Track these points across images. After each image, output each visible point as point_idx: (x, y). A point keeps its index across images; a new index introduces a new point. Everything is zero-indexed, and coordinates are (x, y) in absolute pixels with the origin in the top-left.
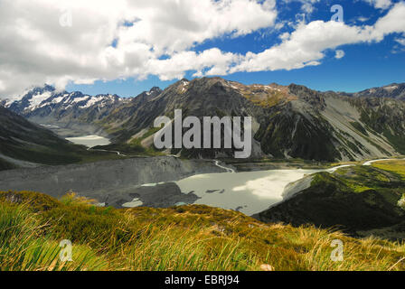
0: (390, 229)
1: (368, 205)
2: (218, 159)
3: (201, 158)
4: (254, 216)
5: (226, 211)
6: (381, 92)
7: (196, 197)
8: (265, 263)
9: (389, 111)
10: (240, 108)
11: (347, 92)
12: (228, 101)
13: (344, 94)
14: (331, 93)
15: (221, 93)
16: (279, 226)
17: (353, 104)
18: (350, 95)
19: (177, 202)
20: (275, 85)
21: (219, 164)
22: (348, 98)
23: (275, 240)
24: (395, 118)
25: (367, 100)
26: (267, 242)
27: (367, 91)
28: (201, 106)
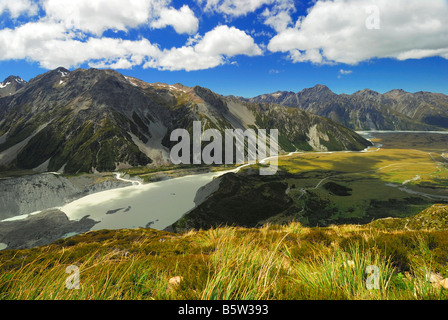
0: (281, 214)
1: (265, 198)
2: (120, 171)
3: (96, 172)
4: (167, 229)
5: (133, 231)
6: (270, 98)
7: (93, 223)
8: (173, 275)
9: (276, 115)
10: (143, 109)
11: (245, 97)
12: (127, 100)
13: (242, 99)
14: (232, 97)
15: (117, 90)
16: (191, 233)
17: (249, 108)
18: (247, 100)
19: (64, 233)
20: (180, 85)
21: (122, 177)
22: (245, 102)
23: (186, 249)
24: (281, 121)
25: (260, 105)
26: (178, 252)
27: (259, 97)
28: (91, 106)
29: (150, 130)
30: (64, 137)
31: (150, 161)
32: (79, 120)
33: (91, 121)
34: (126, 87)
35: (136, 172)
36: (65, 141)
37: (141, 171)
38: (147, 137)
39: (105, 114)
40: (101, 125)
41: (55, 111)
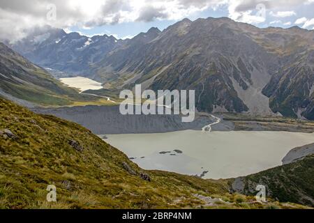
2: (215, 114)
3: (197, 111)
10: (249, 55)
15: (227, 37)
28: (203, 51)
29: (252, 78)
30: (178, 78)
31: (246, 109)
32: (191, 64)
33: (200, 65)
34: (236, 33)
35: (230, 117)
36: (178, 80)
37: (235, 117)
38: (248, 84)
39: (212, 59)
40: (207, 69)
41: (176, 55)
